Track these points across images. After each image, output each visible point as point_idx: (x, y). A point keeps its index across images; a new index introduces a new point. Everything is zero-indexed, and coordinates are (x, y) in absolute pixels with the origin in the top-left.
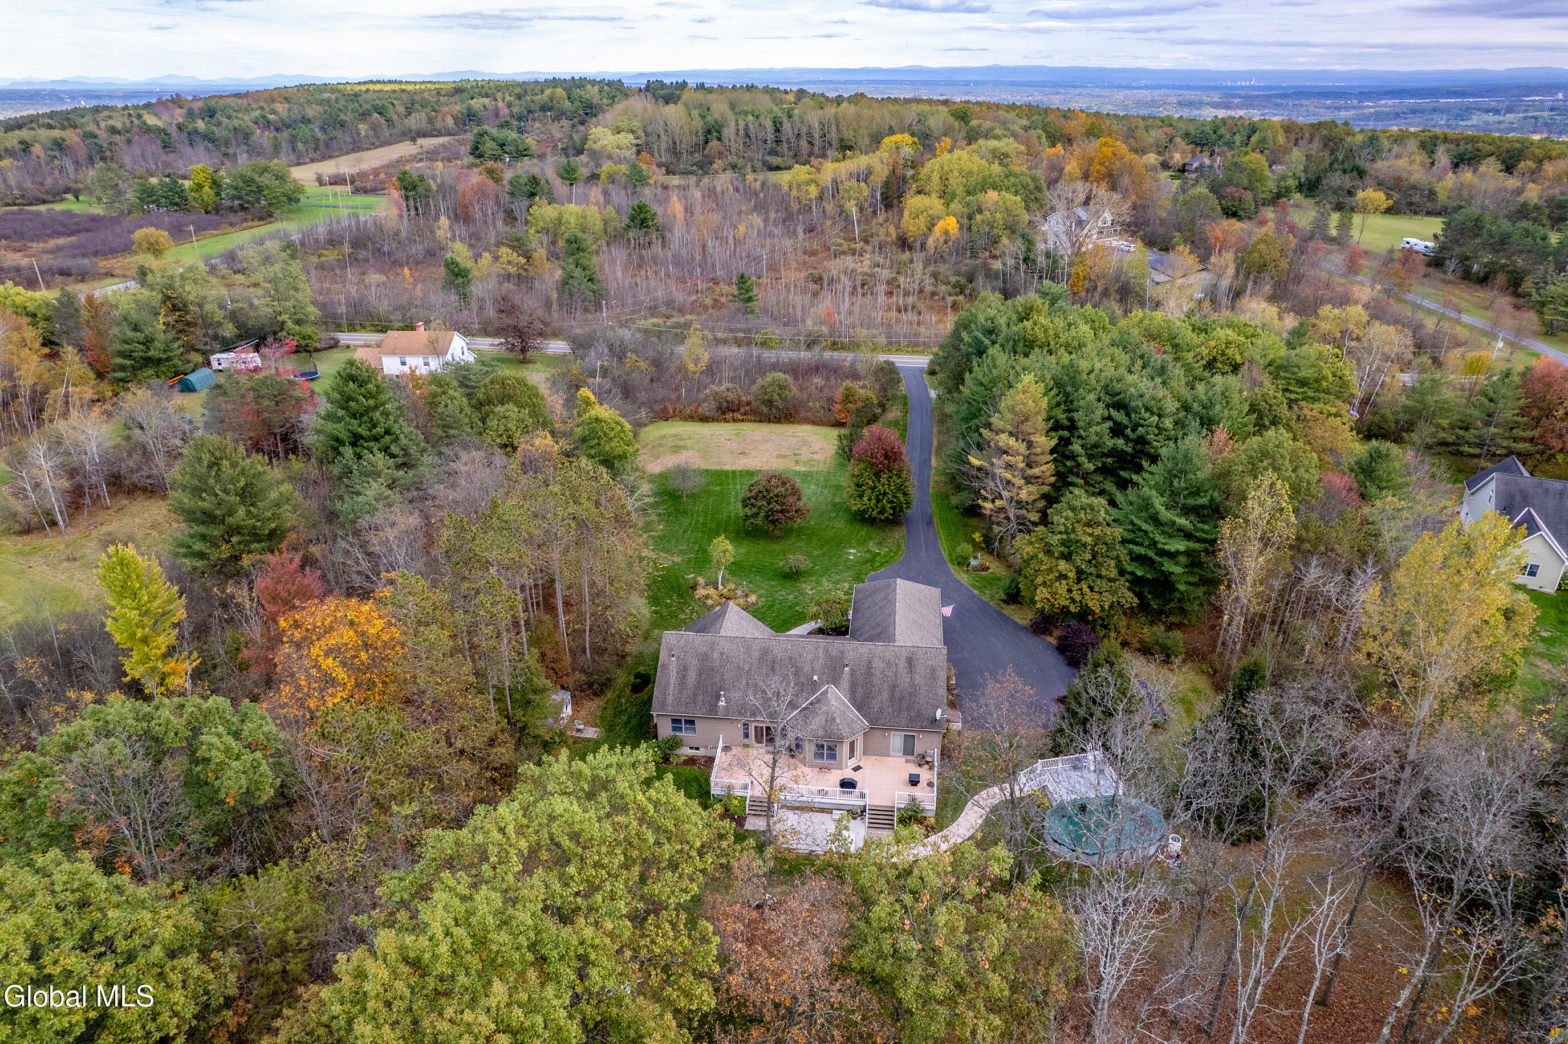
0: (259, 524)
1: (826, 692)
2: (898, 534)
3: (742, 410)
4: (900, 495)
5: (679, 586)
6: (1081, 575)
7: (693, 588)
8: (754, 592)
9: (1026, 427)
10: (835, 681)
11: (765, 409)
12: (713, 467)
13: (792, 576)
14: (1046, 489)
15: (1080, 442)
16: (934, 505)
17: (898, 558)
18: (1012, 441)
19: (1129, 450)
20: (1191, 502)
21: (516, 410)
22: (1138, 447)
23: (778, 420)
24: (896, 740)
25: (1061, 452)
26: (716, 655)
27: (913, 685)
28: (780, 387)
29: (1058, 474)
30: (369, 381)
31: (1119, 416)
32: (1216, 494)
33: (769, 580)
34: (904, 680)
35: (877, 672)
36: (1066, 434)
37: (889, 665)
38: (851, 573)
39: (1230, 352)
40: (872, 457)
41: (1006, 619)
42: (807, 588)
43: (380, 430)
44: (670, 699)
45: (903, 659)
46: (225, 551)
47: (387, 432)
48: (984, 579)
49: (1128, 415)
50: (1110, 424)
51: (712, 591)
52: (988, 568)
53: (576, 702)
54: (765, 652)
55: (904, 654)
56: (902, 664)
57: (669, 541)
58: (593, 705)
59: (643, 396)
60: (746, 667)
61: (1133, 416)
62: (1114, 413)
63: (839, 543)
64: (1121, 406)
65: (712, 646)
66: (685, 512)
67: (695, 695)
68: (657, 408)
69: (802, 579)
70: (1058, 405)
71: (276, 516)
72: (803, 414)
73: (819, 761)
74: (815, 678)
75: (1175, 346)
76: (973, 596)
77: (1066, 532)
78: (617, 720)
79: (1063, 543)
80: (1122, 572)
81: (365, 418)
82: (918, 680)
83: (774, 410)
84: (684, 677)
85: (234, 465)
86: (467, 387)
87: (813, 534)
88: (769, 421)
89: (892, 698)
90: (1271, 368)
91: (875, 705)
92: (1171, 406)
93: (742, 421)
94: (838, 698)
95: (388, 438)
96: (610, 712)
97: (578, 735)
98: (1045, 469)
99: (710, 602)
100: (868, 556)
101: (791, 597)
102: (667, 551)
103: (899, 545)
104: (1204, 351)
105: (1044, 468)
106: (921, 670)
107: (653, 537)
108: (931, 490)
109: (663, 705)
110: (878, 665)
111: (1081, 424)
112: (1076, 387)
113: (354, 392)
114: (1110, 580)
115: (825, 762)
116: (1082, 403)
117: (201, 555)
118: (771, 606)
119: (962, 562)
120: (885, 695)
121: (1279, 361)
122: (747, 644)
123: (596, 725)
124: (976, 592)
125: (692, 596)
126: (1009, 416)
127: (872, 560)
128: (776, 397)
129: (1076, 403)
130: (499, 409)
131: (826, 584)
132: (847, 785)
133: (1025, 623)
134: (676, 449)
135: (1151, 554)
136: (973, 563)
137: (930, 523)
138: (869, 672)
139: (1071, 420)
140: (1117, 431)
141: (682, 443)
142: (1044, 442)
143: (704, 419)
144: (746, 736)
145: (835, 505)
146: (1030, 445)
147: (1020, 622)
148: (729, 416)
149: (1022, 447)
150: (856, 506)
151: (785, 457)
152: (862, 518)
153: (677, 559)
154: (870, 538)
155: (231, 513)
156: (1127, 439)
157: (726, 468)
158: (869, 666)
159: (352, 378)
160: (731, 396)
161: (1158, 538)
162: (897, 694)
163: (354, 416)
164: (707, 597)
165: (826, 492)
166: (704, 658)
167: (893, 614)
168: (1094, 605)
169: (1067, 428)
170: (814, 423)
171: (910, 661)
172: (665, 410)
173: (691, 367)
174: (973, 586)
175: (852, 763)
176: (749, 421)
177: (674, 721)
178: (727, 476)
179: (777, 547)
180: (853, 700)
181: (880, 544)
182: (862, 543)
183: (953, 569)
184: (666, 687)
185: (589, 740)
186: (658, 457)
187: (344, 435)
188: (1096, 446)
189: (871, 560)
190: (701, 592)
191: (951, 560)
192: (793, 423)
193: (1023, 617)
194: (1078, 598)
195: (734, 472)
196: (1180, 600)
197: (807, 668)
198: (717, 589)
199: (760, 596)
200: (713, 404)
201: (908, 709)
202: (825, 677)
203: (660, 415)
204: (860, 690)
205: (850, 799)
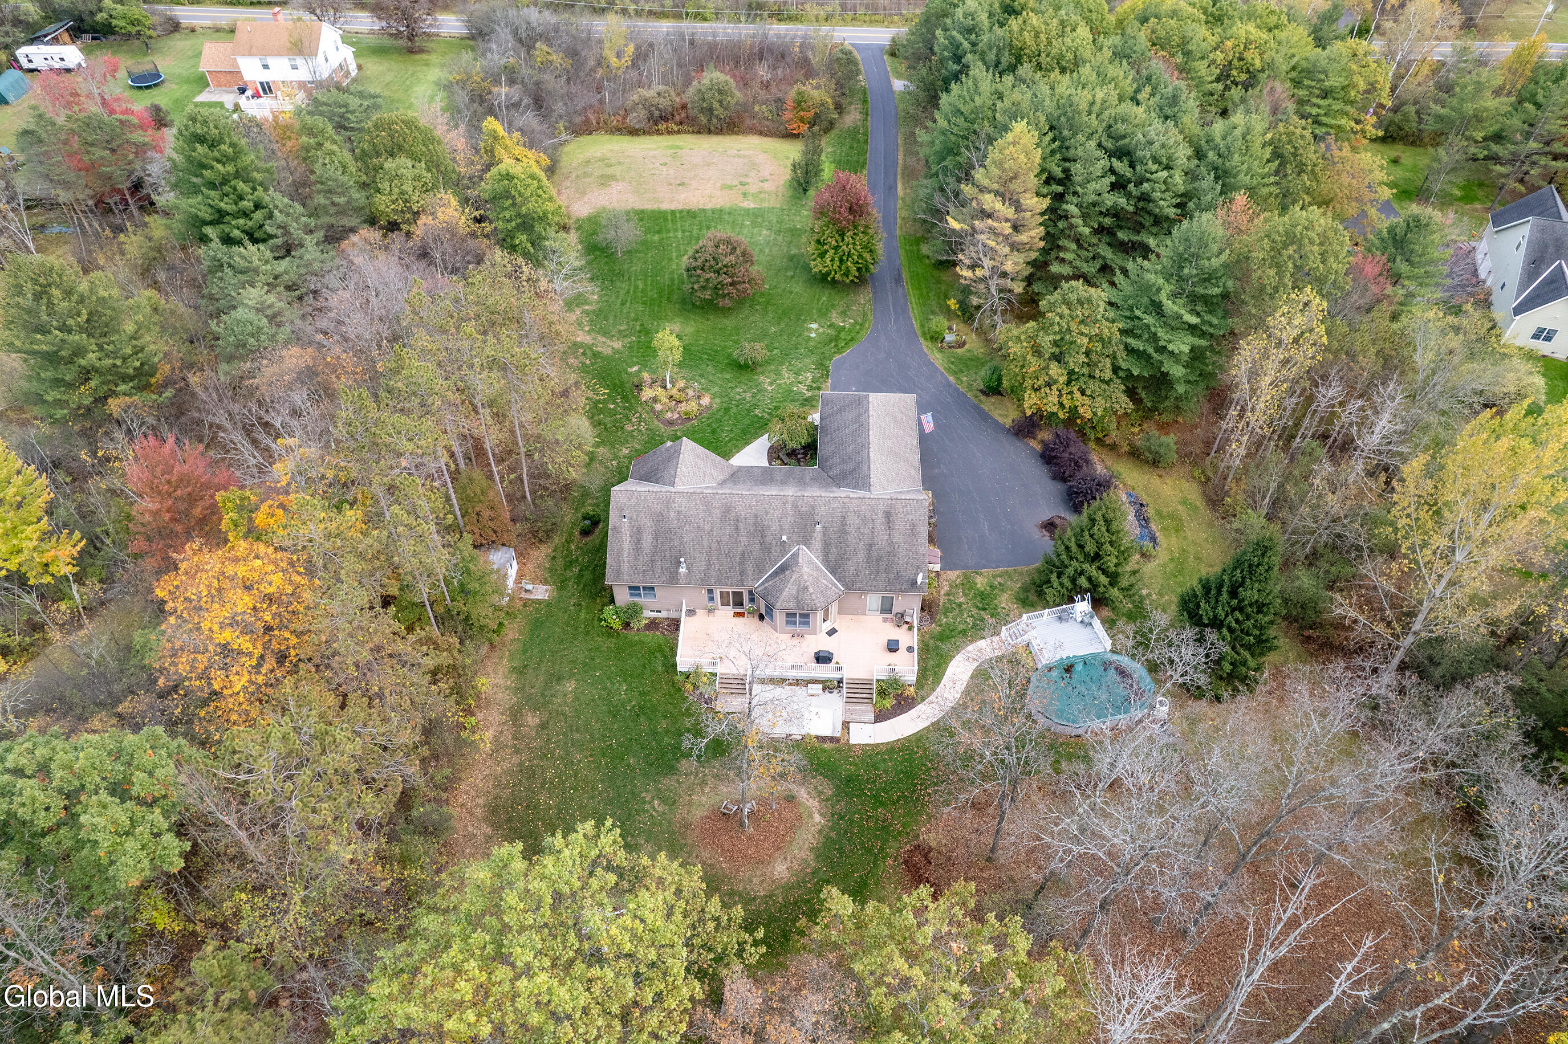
0: (119, 362)
1: (796, 555)
2: (864, 298)
3: (677, 118)
4: (867, 256)
5: (622, 383)
6: (1072, 376)
7: (638, 387)
8: (707, 390)
9: (1013, 186)
10: (806, 541)
11: (703, 119)
12: (649, 206)
13: (745, 368)
14: (1034, 255)
15: (1075, 200)
16: (902, 252)
17: (865, 333)
18: (998, 205)
19: (1131, 209)
20: (1201, 290)
21: (410, 164)
22: (1141, 204)
23: (719, 132)
24: (874, 600)
25: (1054, 214)
26: (672, 515)
27: (891, 544)
28: (720, 92)
29: (1048, 236)
30: (221, 141)
31: (1119, 166)
32: (1230, 284)
33: (722, 371)
34: (882, 538)
35: (851, 529)
36: (1060, 189)
37: (864, 520)
38: (814, 358)
39: (1248, 55)
40: (834, 212)
41: (985, 416)
42: (765, 381)
43: (247, 204)
44: (625, 567)
45: (880, 514)
46: (84, 396)
47: (257, 206)
48: (960, 359)
49: (1132, 165)
50: (1113, 179)
51: (660, 392)
52: (964, 343)
53: (520, 555)
54: (727, 510)
55: (882, 508)
56: (880, 519)
57: (606, 318)
58: (541, 554)
59: (559, 108)
60: (707, 527)
61: (1138, 168)
62: (1116, 164)
63: (799, 315)
64: (1123, 153)
65: (668, 503)
66: (620, 274)
67: (653, 561)
68: (578, 120)
69: (759, 370)
70: (1053, 152)
71: (138, 350)
72: (748, 122)
73: (791, 628)
74: (784, 538)
75: (1187, 54)
76: (949, 385)
77: (1060, 332)
78: (569, 574)
79: (1055, 344)
80: (1116, 369)
81: (226, 188)
82: (898, 538)
83: (714, 121)
84: (639, 540)
86: (346, 129)
87: (768, 303)
88: (710, 132)
89: (869, 558)
90: (1294, 74)
91: (851, 567)
92: (1183, 154)
93: (678, 132)
94: (810, 562)
95: (258, 215)
96: (560, 562)
97: (528, 596)
98: (1034, 234)
99: (658, 407)
100: (831, 332)
101: (748, 396)
102: (605, 333)
103: (865, 314)
104: (1219, 56)
105: (1033, 233)
106: (900, 526)
107: (587, 313)
108: (898, 232)
109: (618, 574)
110: (853, 520)
111: (1078, 179)
112: (1075, 130)
113: (206, 156)
114: (1103, 381)
115: (798, 629)
116: (1080, 152)
117: (59, 403)
118: (727, 410)
119: (936, 338)
120: (861, 556)
121: (1304, 64)
122: (705, 500)
123: (545, 582)
124: (951, 379)
125: (637, 398)
126: (995, 171)
127: (836, 339)
128: (716, 105)
129: (1072, 151)
130: (389, 165)
131: (787, 376)
132: (823, 658)
133: (1008, 422)
134: (605, 180)
135: (1151, 351)
136: (950, 338)
137: (898, 280)
138: (843, 531)
139: (1066, 171)
140: (1119, 186)
141: (610, 171)
142: (1036, 204)
143: (634, 132)
144: (712, 599)
145: (791, 258)
146: (1018, 207)
147: (1000, 420)
148: (662, 126)
149: (1010, 212)
150: (818, 267)
151: (730, 187)
152: (823, 280)
153: (617, 345)
154: (833, 305)
155: (81, 353)
156: (1129, 196)
157: (665, 206)
158: (844, 524)
159: (201, 139)
160: (664, 103)
161: (1161, 333)
162: (874, 554)
163: (212, 185)
164: (655, 400)
165: (780, 238)
166: (660, 518)
167: (866, 446)
168: (1085, 412)
169: (1060, 182)
170: (761, 133)
171: (888, 515)
172: (587, 121)
173: (614, 61)
174: (949, 369)
175: (827, 626)
176: (685, 132)
177: (631, 588)
178: (666, 220)
179: (729, 323)
180: (826, 562)
181: (844, 314)
182: (823, 313)
183: (925, 345)
184: (619, 554)
185: (539, 602)
186: (584, 193)
187: (206, 214)
188: (1094, 204)
189: (836, 340)
190: (647, 393)
191: (924, 334)
192: (737, 134)
193: (1005, 414)
194: (1067, 403)
195: (673, 212)
196: (1176, 398)
197: (775, 528)
198: (665, 387)
199: (714, 396)
200: (643, 113)
201: (886, 571)
202: (795, 537)
203: (583, 129)
204: (834, 550)
205: (825, 672)
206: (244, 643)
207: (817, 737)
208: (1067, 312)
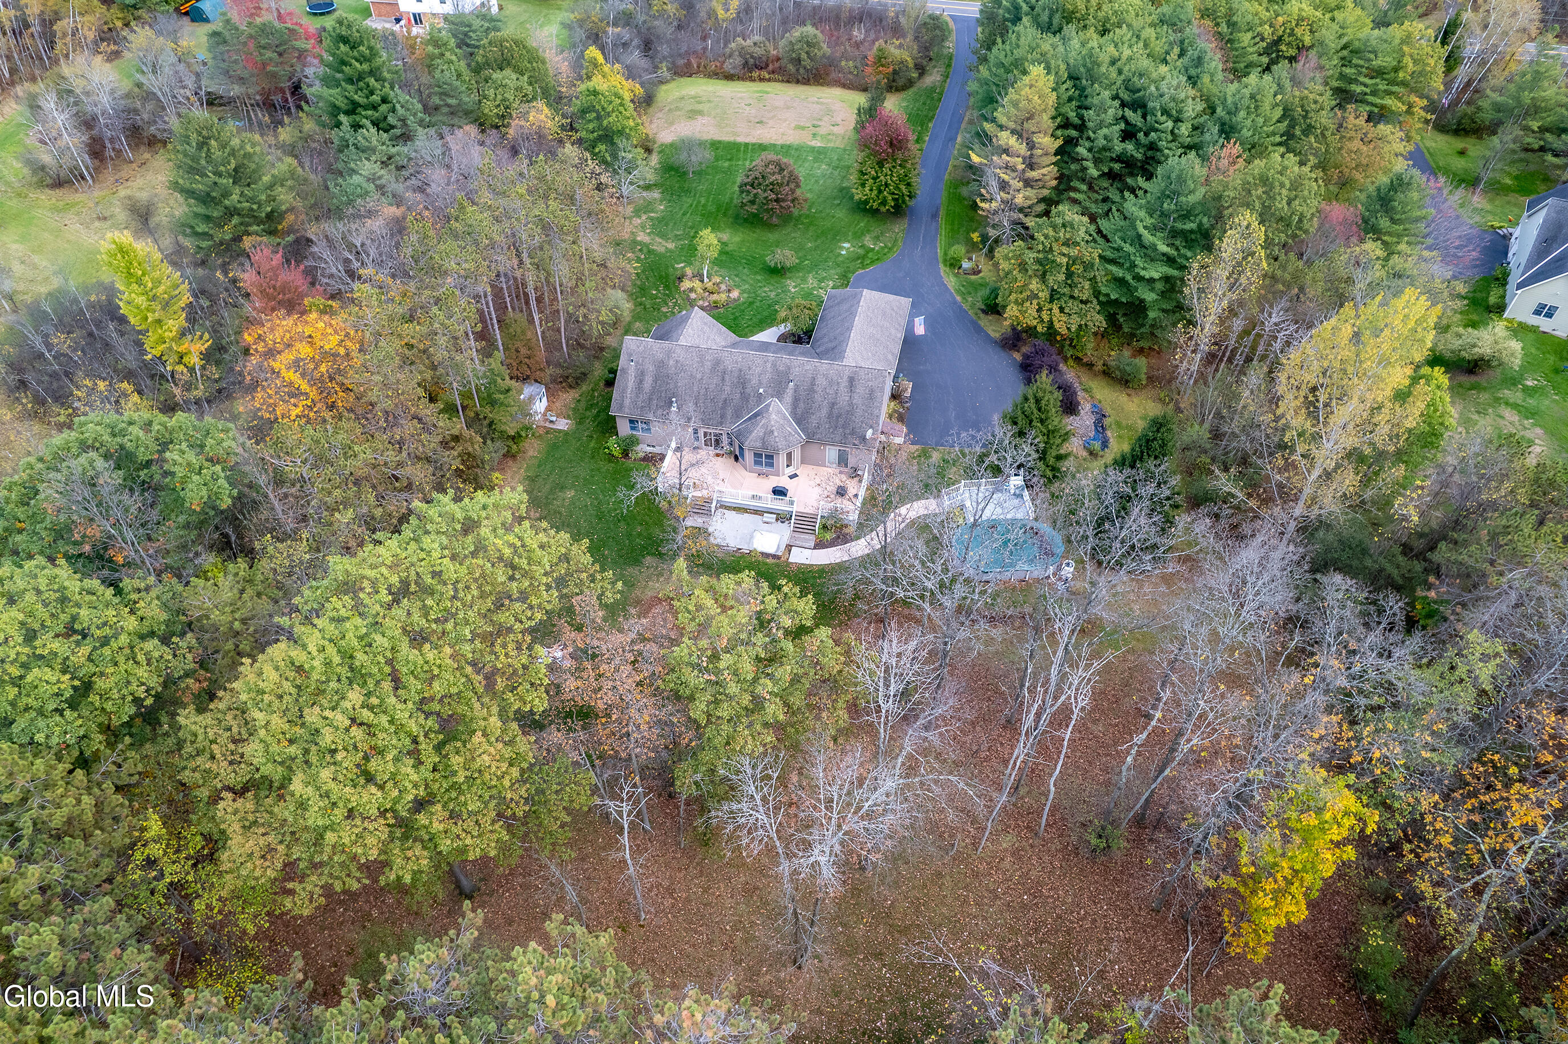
0: (255, 207)
1: (769, 405)
2: (898, 228)
3: (771, 67)
4: (903, 187)
5: (667, 275)
6: (1054, 295)
7: (680, 279)
8: (738, 286)
9: (1030, 126)
10: (779, 394)
11: (791, 67)
12: (726, 137)
13: (777, 272)
14: (1046, 192)
15: (1087, 144)
16: (945, 194)
17: (891, 256)
18: (1012, 141)
19: (1139, 156)
20: (1179, 226)
21: (514, 76)
22: (1150, 153)
23: (806, 82)
24: (831, 453)
25: (1065, 152)
26: (671, 362)
27: (851, 404)
28: (808, 44)
29: (1061, 178)
30: (361, 43)
31: (1134, 117)
32: (1205, 220)
33: (756, 273)
34: (843, 399)
35: (819, 389)
36: (1074, 133)
37: (831, 383)
38: (839, 270)
39: (1299, 32)
40: (876, 144)
41: (979, 330)
42: (791, 285)
43: (376, 98)
44: (627, 402)
45: (845, 378)
46: (226, 233)
47: (384, 100)
48: (971, 283)
49: (1144, 117)
50: (1123, 126)
51: (697, 284)
52: (980, 272)
53: (551, 395)
54: (717, 362)
55: (847, 373)
56: (844, 383)
57: (667, 225)
58: (569, 397)
59: (664, 49)
60: (699, 376)
61: (1149, 118)
62: (1129, 113)
63: (835, 235)
64: (1140, 105)
65: (669, 353)
66: (689, 191)
67: (650, 399)
68: (681, 62)
69: (788, 275)
70: (1070, 99)
71: (272, 199)
72: (834, 75)
73: (758, 468)
74: (761, 391)
75: (1232, 24)
76: (955, 302)
77: (1044, 251)
78: (588, 413)
79: (1038, 261)
80: (1097, 294)
81: (361, 84)
82: (857, 400)
83: (802, 71)
84: (641, 381)
85: (223, 146)
86: (468, 45)
87: (811, 224)
88: (798, 82)
89: (830, 415)
90: (1345, 53)
91: (814, 421)
92: (1192, 108)
93: (769, 80)
94: (779, 412)
95: (384, 108)
96: (583, 405)
97: (551, 426)
98: (1047, 172)
99: (693, 296)
100: (861, 251)
101: (772, 295)
102: (663, 236)
103: (896, 240)
104: (1267, 30)
105: (1045, 171)
106: (860, 390)
107: (652, 219)
108: (946, 177)
109: (621, 407)
110: (821, 381)
111: (1090, 124)
112: (1093, 79)
113: (347, 54)
114: (1082, 302)
115: (764, 469)
116: (1095, 101)
117: (205, 235)
118: (751, 303)
119: (954, 264)
120: (824, 412)
121: (1357, 44)
122: (701, 353)
123: (568, 417)
124: (959, 298)
125: (677, 288)
126: (1013, 111)
127: (864, 257)
128: (804, 56)
129: (1089, 99)
130: (497, 75)
131: (811, 282)
132: (779, 492)
133: (996, 335)
134: (693, 114)
135: (1129, 278)
136: (966, 265)
137: (935, 216)
138: (811, 390)
139: (1081, 118)
140: (1128, 135)
141: (700, 107)
142: (1048, 143)
143: (729, 77)
144: (697, 439)
145: (842, 189)
146: (1031, 146)
147: (993, 334)
148: (755, 74)
149: (1022, 149)
150: (858, 195)
151: (803, 128)
152: (863, 208)
153: (671, 246)
154: (868, 231)
155: (226, 194)
156: (1138, 144)
157: (741, 139)
158: (813, 384)
159: (345, 40)
160: (758, 51)
161: (1139, 262)
162: (835, 411)
163: (350, 81)
164: (692, 290)
165: (836, 173)
166: (661, 365)
167: (849, 329)
168: (1060, 326)
169: (1075, 127)
170: (844, 86)
171: (851, 380)
172: (689, 64)
173: (721, 13)
174: (958, 291)
175: (790, 471)
176: (775, 81)
177: (631, 422)
178: (738, 150)
179: (772, 237)
180: (794, 414)
181: (877, 238)
182: (858, 236)
183: (943, 269)
184: (624, 391)
185: (560, 431)
186: (672, 124)
187: (341, 103)
188: (1104, 149)
189: (862, 258)
190: (686, 284)
191: (945, 261)
192: (822, 85)
193: (995, 329)
194: (1046, 318)
195: (746, 145)
196: (1152, 326)
197: (754, 382)
198: (702, 281)
199: (744, 292)
200: (738, 61)
201: (844, 427)
202: (770, 391)
203: (684, 71)
204: (802, 405)
205: (779, 505)
206: (305, 387)
207: (762, 553)
208: (1051, 233)
